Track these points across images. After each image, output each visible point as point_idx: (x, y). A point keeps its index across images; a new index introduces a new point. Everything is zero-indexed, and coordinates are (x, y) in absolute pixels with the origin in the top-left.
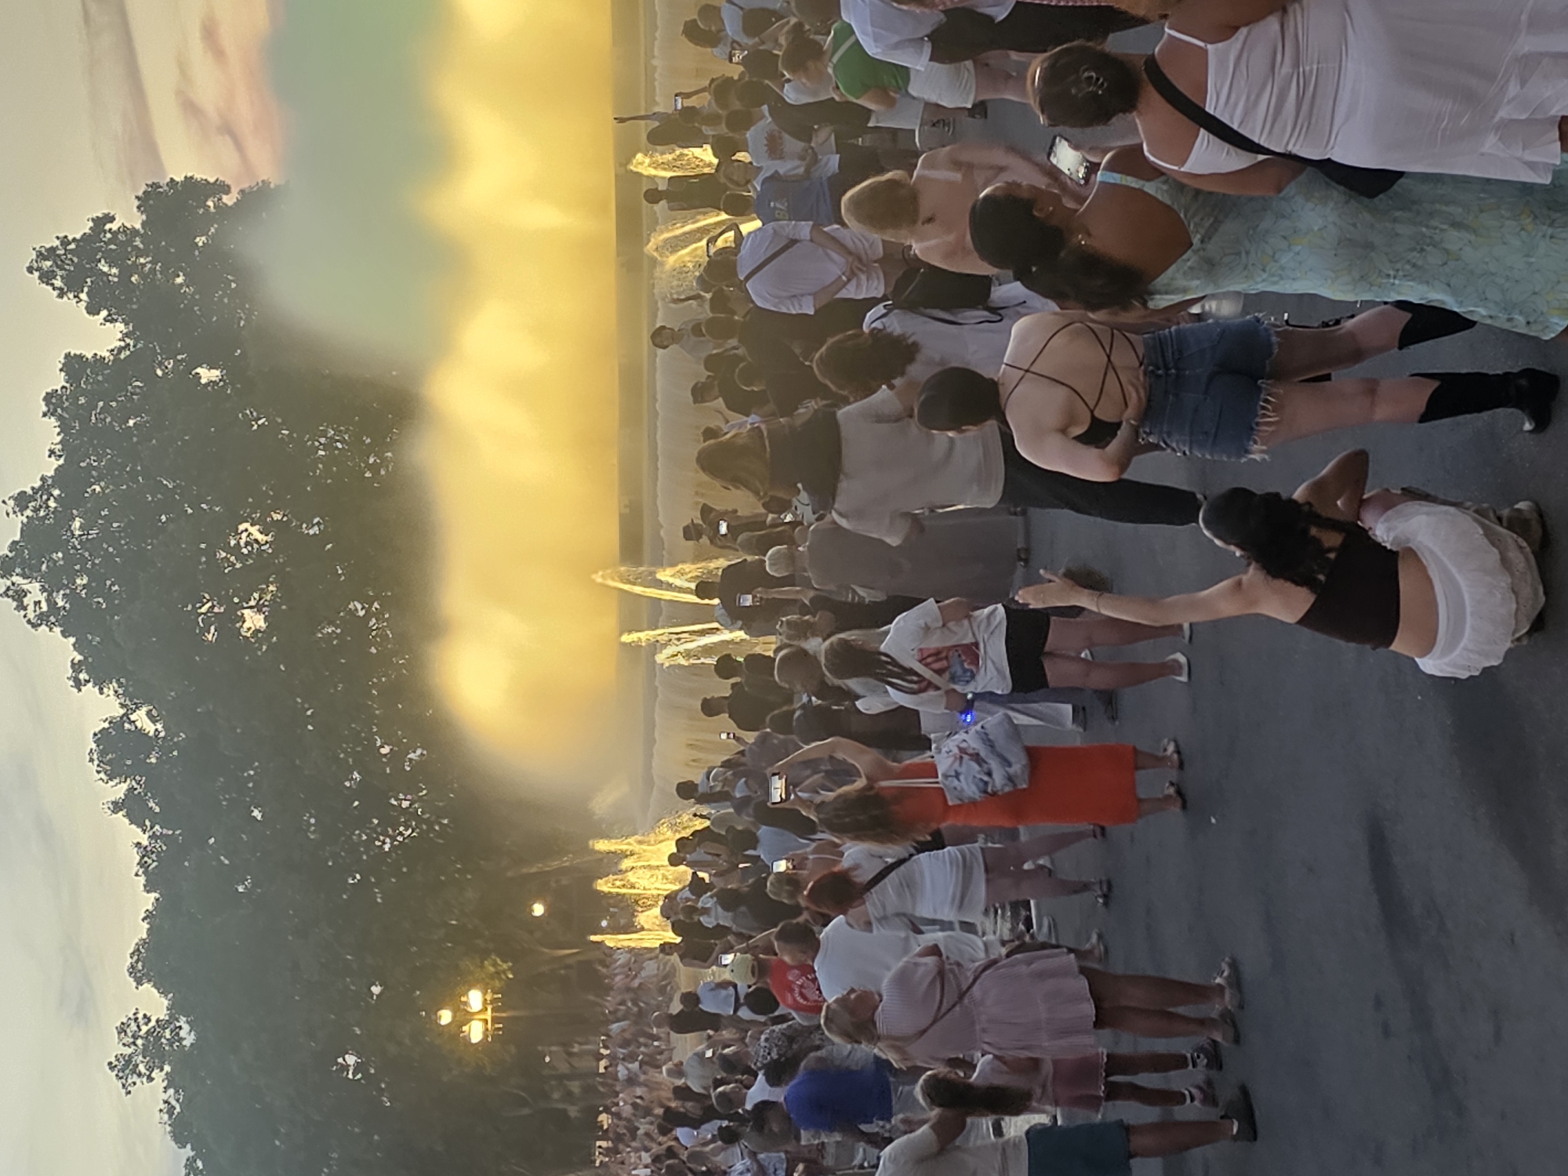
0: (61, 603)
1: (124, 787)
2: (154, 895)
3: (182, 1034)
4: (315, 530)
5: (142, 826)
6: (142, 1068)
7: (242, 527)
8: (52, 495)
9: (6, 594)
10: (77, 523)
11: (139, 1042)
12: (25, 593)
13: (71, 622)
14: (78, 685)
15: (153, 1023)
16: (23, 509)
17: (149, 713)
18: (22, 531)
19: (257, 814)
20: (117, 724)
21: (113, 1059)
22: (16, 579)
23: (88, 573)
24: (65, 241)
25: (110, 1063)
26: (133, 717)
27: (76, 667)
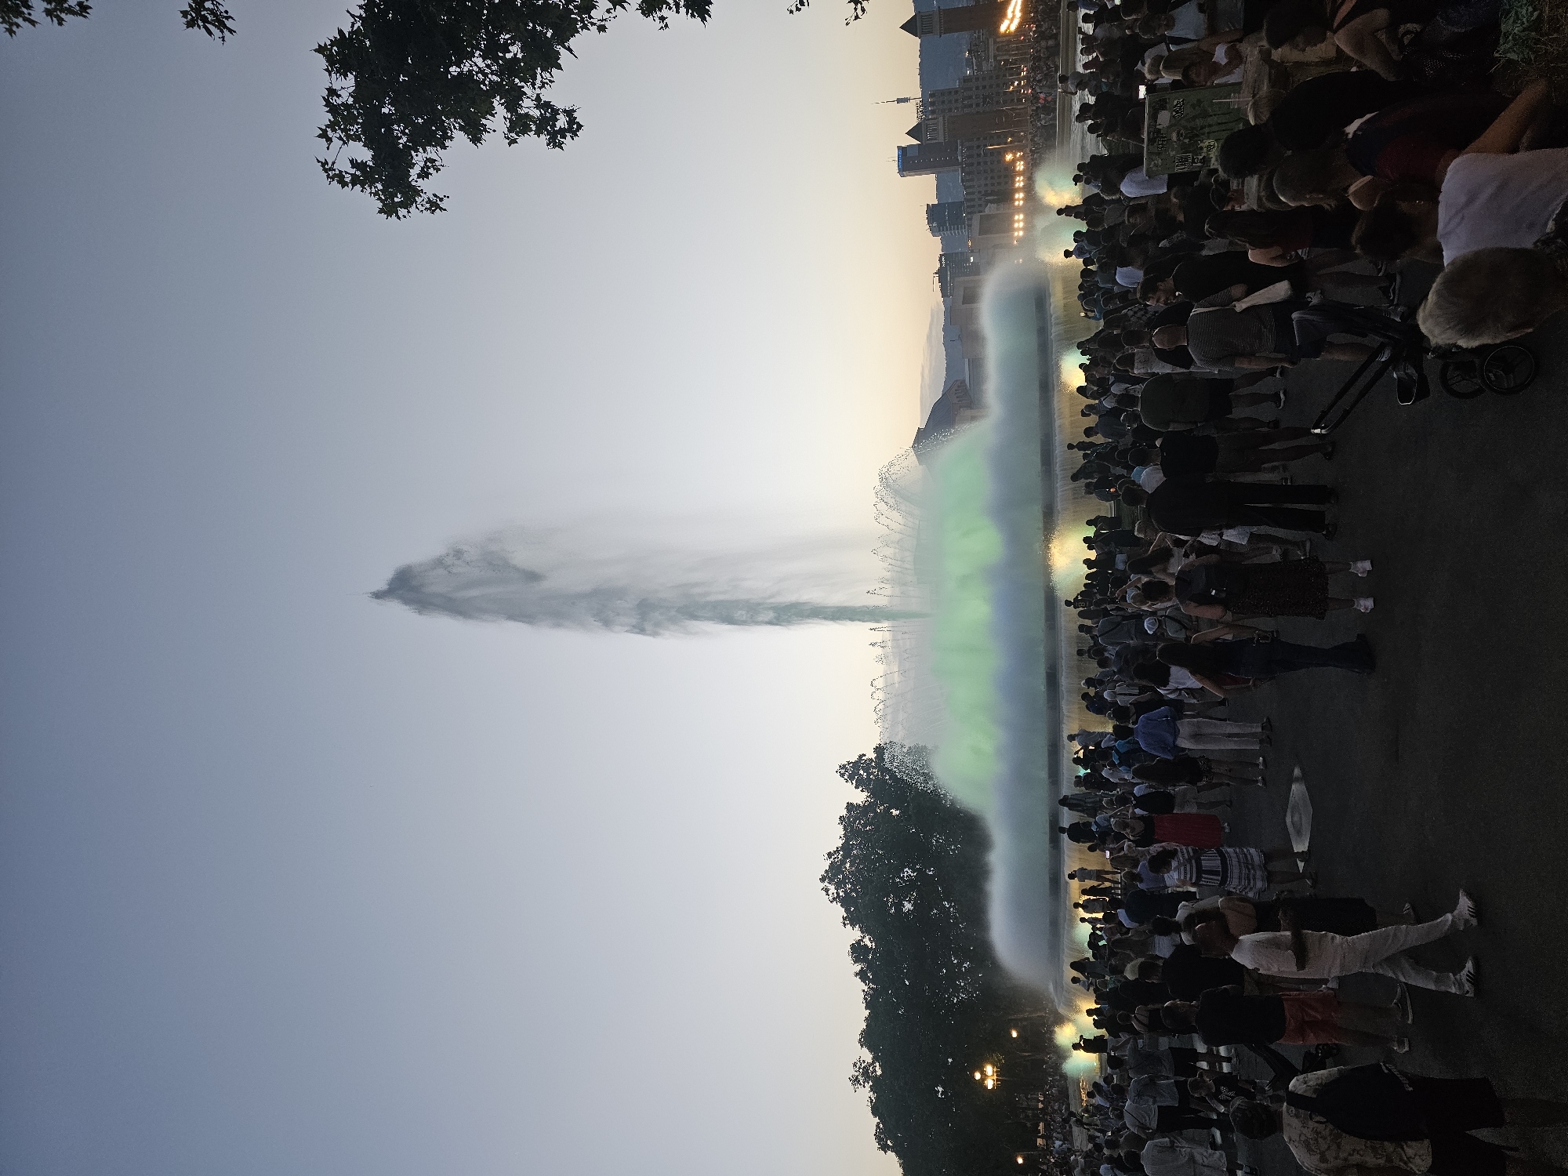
2: (868, 1011)
3: (877, 1068)
4: (931, 873)
5: (864, 982)
7: (905, 870)
10: (848, 865)
13: (845, 902)
14: (845, 925)
17: (870, 939)
19: (907, 983)
22: (828, 885)
23: (852, 884)
24: (849, 763)
27: (844, 919)
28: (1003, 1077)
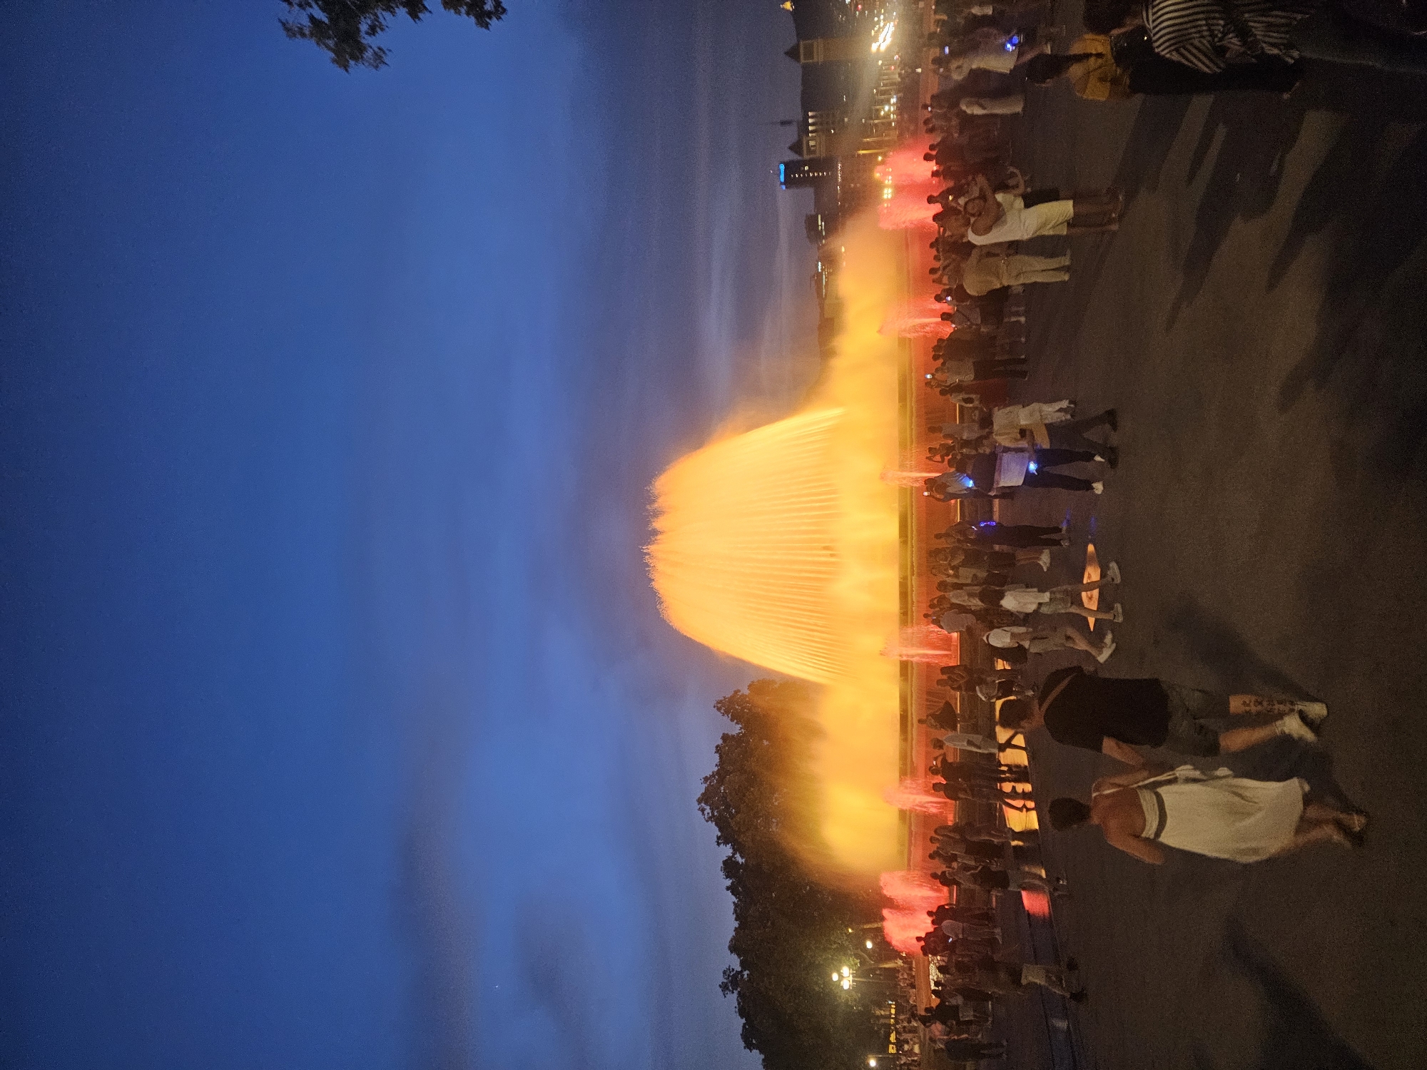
0: (716, 814)
1: (731, 881)
2: (738, 922)
3: (745, 977)
5: (735, 895)
6: (730, 988)
8: (715, 778)
9: (700, 810)
11: (730, 978)
12: (705, 810)
13: (719, 821)
15: (735, 971)
16: (707, 781)
18: (706, 790)
20: (730, 858)
21: (721, 983)
22: (704, 805)
23: (724, 805)
25: (720, 985)
26: (736, 857)
28: (859, 977)
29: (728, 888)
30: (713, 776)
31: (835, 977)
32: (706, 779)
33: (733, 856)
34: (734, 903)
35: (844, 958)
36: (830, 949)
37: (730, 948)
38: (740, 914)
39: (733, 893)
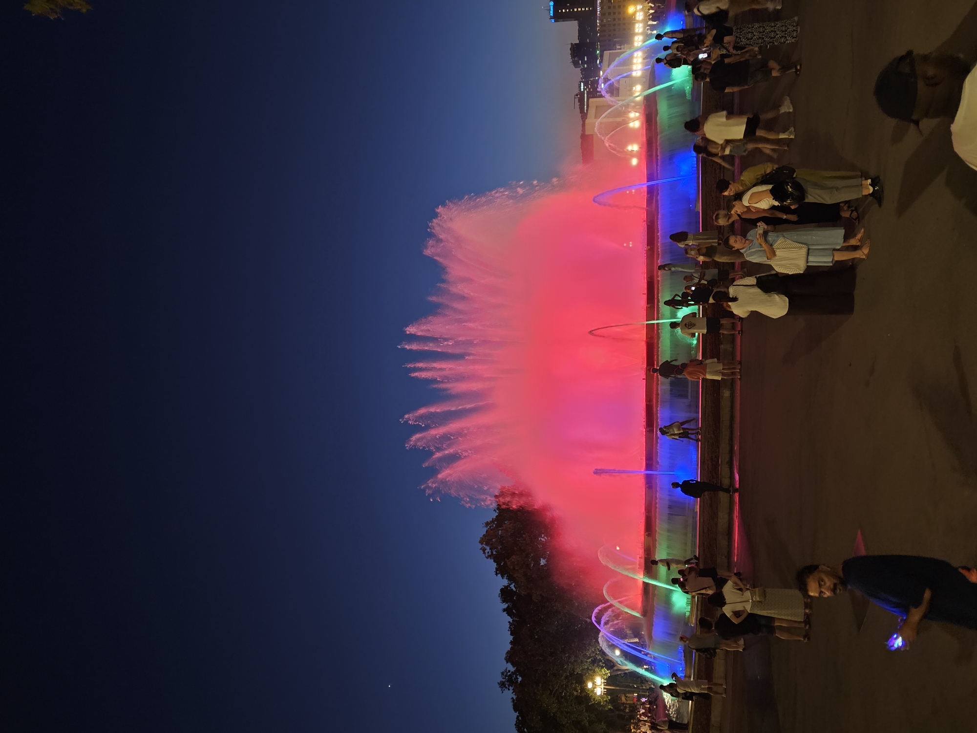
0: (494, 553)
1: (507, 605)
6: (507, 686)
8: (494, 523)
9: (481, 549)
11: (507, 678)
12: (486, 549)
15: (510, 673)
16: (487, 527)
18: (486, 533)
20: (506, 587)
21: (499, 682)
25: (498, 683)
26: (511, 586)
29: (504, 611)
30: (493, 521)
31: (590, 685)
32: (487, 524)
33: (509, 586)
34: (509, 622)
35: (597, 669)
36: (587, 662)
37: (506, 659)
38: (515, 630)
39: (509, 614)
